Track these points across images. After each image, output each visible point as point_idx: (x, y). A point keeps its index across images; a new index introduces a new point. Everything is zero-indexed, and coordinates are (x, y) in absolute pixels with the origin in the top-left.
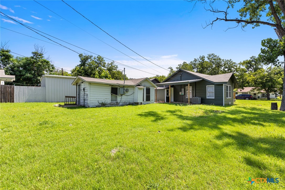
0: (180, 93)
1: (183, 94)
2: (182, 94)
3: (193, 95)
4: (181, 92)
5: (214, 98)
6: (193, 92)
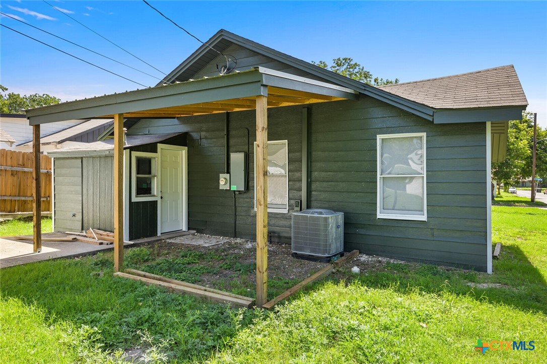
0: (222, 182)
1: (238, 185)
2: (234, 188)
3: (295, 194)
4: (228, 172)
5: (424, 218)
6: (297, 174)
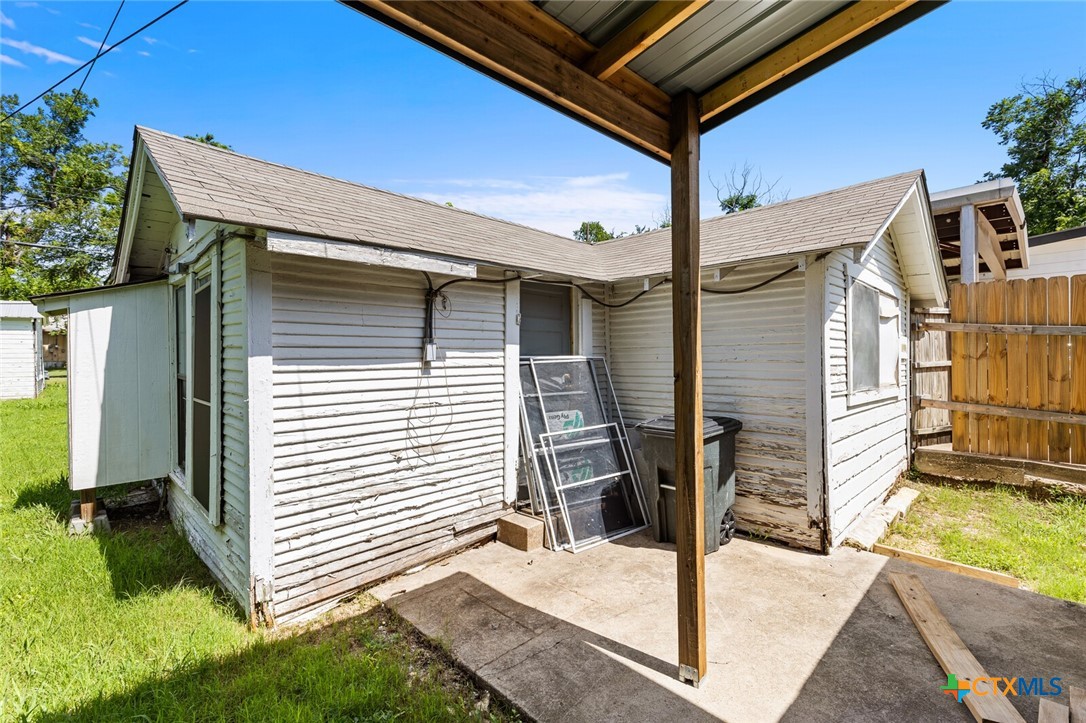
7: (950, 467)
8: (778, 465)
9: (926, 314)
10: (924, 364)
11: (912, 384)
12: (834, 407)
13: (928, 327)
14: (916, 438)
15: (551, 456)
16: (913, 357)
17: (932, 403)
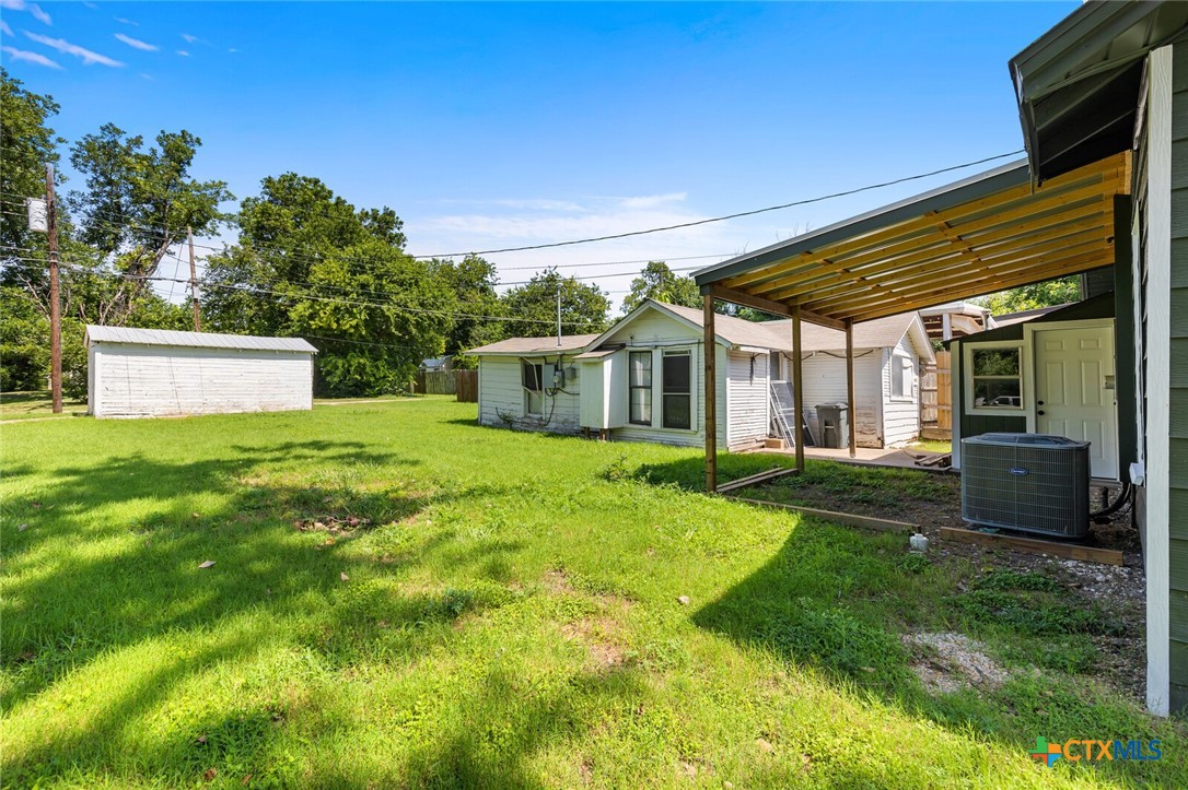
7: (936, 434)
8: (866, 420)
9: (927, 365)
10: (926, 388)
11: (920, 399)
12: (886, 400)
13: (927, 371)
14: (922, 423)
15: (781, 419)
16: (920, 385)
17: (929, 406)
